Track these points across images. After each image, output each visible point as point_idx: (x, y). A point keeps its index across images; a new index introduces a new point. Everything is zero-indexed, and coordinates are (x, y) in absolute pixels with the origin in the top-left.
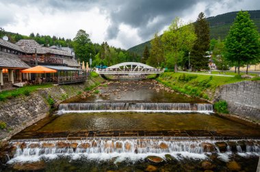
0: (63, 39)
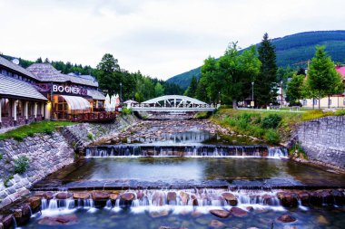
0: (81, 66)
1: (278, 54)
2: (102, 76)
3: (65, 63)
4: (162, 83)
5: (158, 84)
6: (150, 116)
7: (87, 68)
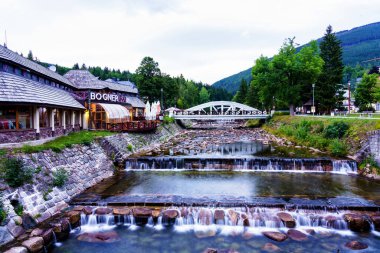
0: (119, 71)
1: (345, 50)
2: (142, 82)
3: (103, 68)
4: (207, 87)
5: (203, 89)
6: (194, 124)
7: (125, 73)
